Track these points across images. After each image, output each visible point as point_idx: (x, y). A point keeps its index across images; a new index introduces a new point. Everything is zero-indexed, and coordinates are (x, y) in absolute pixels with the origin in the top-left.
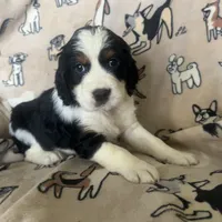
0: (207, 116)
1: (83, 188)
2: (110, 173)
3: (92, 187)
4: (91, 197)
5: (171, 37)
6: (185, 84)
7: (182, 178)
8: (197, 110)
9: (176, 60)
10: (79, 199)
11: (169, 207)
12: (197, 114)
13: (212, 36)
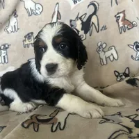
0: (124, 77)
1: (53, 124)
2: (69, 114)
3: (59, 123)
4: (60, 129)
5: (98, 32)
6: (108, 59)
7: (119, 114)
8: (117, 74)
9: (101, 45)
10: (52, 131)
11: (121, 132)
12: (117, 76)
13: (122, 30)
